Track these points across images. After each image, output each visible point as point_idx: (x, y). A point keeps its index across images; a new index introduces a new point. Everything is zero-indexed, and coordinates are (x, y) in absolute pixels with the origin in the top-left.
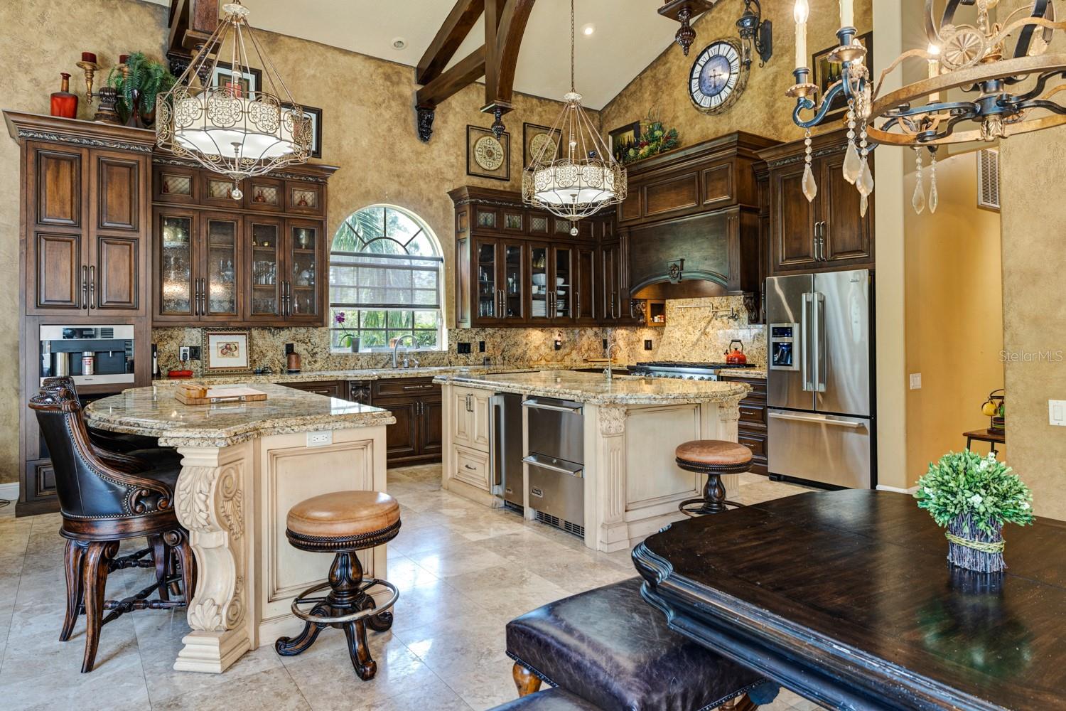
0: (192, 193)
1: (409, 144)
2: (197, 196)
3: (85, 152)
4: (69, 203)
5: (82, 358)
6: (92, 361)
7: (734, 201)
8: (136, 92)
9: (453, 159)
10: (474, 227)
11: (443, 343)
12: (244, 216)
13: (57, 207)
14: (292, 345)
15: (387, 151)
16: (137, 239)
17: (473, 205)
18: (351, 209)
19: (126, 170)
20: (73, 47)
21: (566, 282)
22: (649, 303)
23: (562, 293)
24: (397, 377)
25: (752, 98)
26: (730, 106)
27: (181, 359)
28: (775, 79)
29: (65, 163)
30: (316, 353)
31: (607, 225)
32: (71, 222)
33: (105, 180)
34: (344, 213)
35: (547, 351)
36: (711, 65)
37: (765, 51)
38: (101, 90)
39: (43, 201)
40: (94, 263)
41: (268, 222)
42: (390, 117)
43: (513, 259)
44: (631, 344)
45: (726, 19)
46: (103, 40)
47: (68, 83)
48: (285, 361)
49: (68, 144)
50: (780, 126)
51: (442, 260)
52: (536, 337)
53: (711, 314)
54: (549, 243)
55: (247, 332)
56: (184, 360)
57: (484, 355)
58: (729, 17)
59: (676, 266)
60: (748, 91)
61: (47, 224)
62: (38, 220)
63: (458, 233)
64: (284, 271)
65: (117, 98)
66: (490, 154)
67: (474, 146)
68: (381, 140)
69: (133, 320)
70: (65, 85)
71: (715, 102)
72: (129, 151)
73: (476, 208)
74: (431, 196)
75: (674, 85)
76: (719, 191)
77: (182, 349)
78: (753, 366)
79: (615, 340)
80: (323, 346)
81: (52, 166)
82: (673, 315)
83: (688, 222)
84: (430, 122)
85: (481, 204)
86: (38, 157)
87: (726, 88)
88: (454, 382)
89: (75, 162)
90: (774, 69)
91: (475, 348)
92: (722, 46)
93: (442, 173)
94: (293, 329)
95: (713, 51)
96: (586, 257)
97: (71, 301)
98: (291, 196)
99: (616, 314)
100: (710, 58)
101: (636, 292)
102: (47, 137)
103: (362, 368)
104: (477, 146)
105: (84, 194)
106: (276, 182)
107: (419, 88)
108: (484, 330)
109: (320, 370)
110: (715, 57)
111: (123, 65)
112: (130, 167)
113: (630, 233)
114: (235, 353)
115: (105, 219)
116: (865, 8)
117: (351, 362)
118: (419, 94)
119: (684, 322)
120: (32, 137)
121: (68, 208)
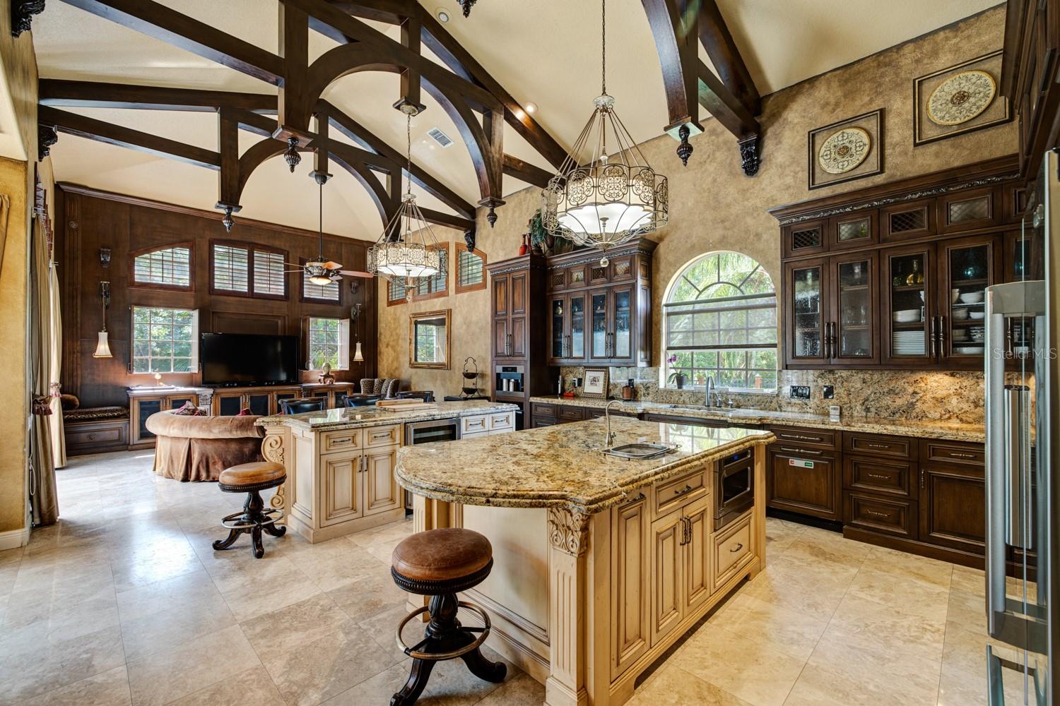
1: (733, 185)
2: (566, 284)
3: (509, 275)
4: (504, 302)
12: (588, 291)
13: (501, 306)
15: (711, 202)
16: (524, 317)
18: (678, 265)
19: (521, 280)
29: (503, 283)
30: (649, 387)
32: (505, 312)
33: (514, 288)
34: (673, 270)
40: (511, 333)
41: (600, 292)
42: (715, 169)
49: (503, 273)
51: (776, 295)
56: (576, 386)
61: (497, 316)
66: (845, 150)
67: (821, 151)
69: (523, 363)
72: (523, 269)
77: (574, 379)
80: (654, 381)
81: (499, 286)
85: (797, 224)
86: (496, 283)
91: (817, 393)
97: (504, 353)
98: (614, 270)
102: (497, 272)
104: (825, 148)
105: (508, 297)
108: (832, 373)
112: (523, 278)
114: (598, 384)
115: (514, 309)
120: (493, 274)
121: (504, 306)
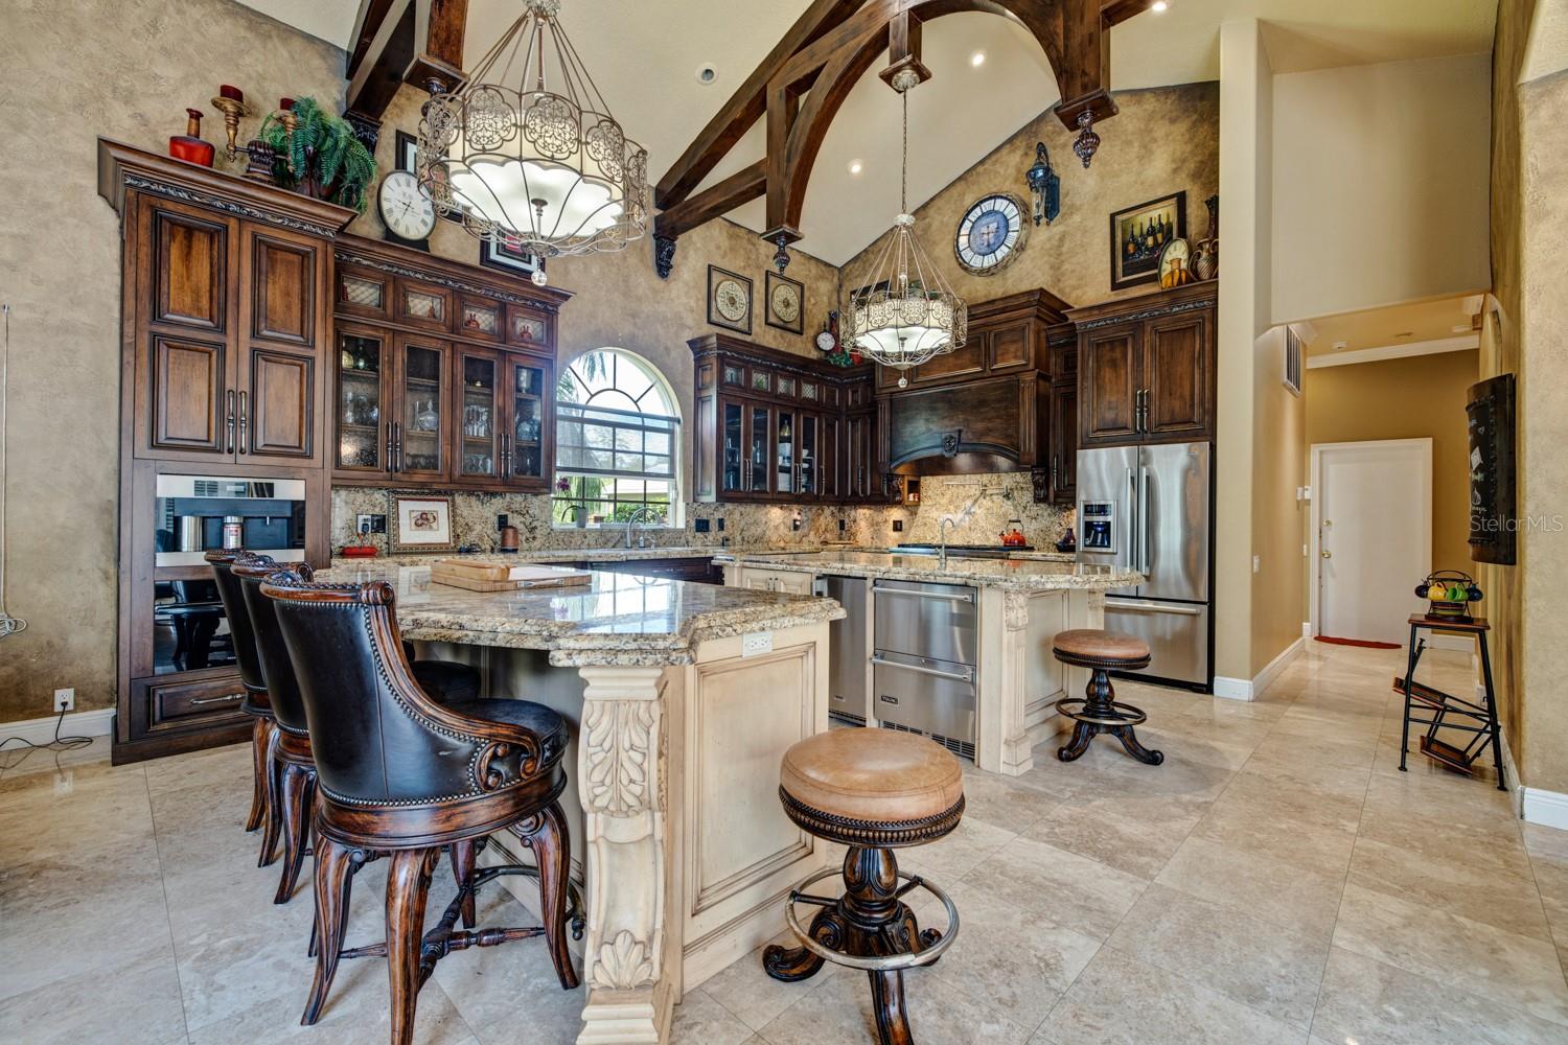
0: (382, 304)
1: (644, 277)
2: (390, 311)
3: (233, 224)
4: (208, 295)
5: (223, 525)
6: (239, 530)
7: (1031, 366)
8: (311, 148)
9: (692, 303)
10: (722, 384)
11: (678, 519)
12: (453, 344)
13: (188, 300)
14: (506, 516)
15: (621, 284)
16: (312, 359)
17: (721, 357)
19: (296, 259)
20: (203, 79)
21: (811, 454)
22: (906, 478)
23: (806, 466)
24: (645, 557)
25: (1033, 260)
26: (1005, 267)
27: (360, 531)
28: (1062, 240)
29: (202, 235)
30: (535, 528)
31: (853, 392)
32: (209, 324)
33: (264, 268)
34: (570, 357)
35: (786, 531)
36: (984, 221)
37: (1052, 208)
38: (250, 144)
39: (164, 289)
40: (245, 386)
41: (483, 355)
43: (760, 426)
44: (875, 525)
45: (1002, 172)
46: (250, 78)
47: (198, 125)
48: (498, 536)
49: (208, 208)
50: (1067, 290)
51: (679, 422)
52: (775, 514)
53: (978, 493)
54: (796, 409)
55: (449, 498)
56: (364, 533)
57: (723, 534)
58: (1006, 171)
59: (952, 437)
60: (1029, 251)
61: (170, 323)
62: (156, 315)
63: (699, 388)
64: (504, 421)
65: (274, 159)
66: (732, 301)
67: (716, 290)
68: (614, 270)
69: (305, 473)
70: (194, 127)
71: (989, 261)
72: (300, 232)
73: (723, 361)
74: (669, 344)
75: (934, 242)
76: (1011, 355)
77: (361, 518)
78: (1031, 549)
79: (855, 521)
80: (543, 519)
81: (179, 237)
82: (930, 493)
83: (969, 389)
84: (670, 255)
85: (728, 357)
86: (157, 220)
87: (1003, 247)
88: (747, 564)
89: (217, 235)
90: (1061, 228)
91: (714, 526)
92: (999, 201)
93: (681, 318)
94: (508, 495)
95: (987, 206)
96: (831, 426)
97: (208, 441)
98: (514, 324)
99: (864, 491)
100: (983, 214)
101: (896, 467)
102: (171, 192)
103: (589, 547)
104: (720, 291)
105: (231, 285)
106: (494, 304)
107: (658, 212)
108: (723, 505)
109: (539, 550)
110: (989, 213)
111: (287, 112)
112: (304, 255)
113: (891, 400)
114: (434, 525)
115: (263, 325)
116: (1174, 166)
117: (577, 539)
118: (657, 219)
119: (944, 501)
120: (147, 188)
121: (205, 303)
